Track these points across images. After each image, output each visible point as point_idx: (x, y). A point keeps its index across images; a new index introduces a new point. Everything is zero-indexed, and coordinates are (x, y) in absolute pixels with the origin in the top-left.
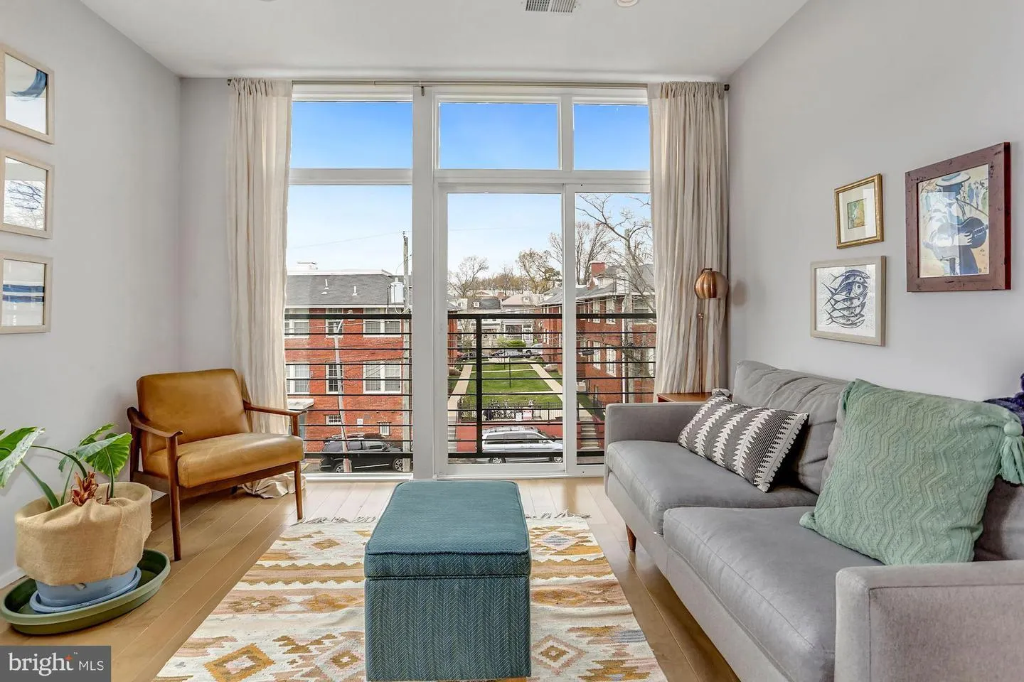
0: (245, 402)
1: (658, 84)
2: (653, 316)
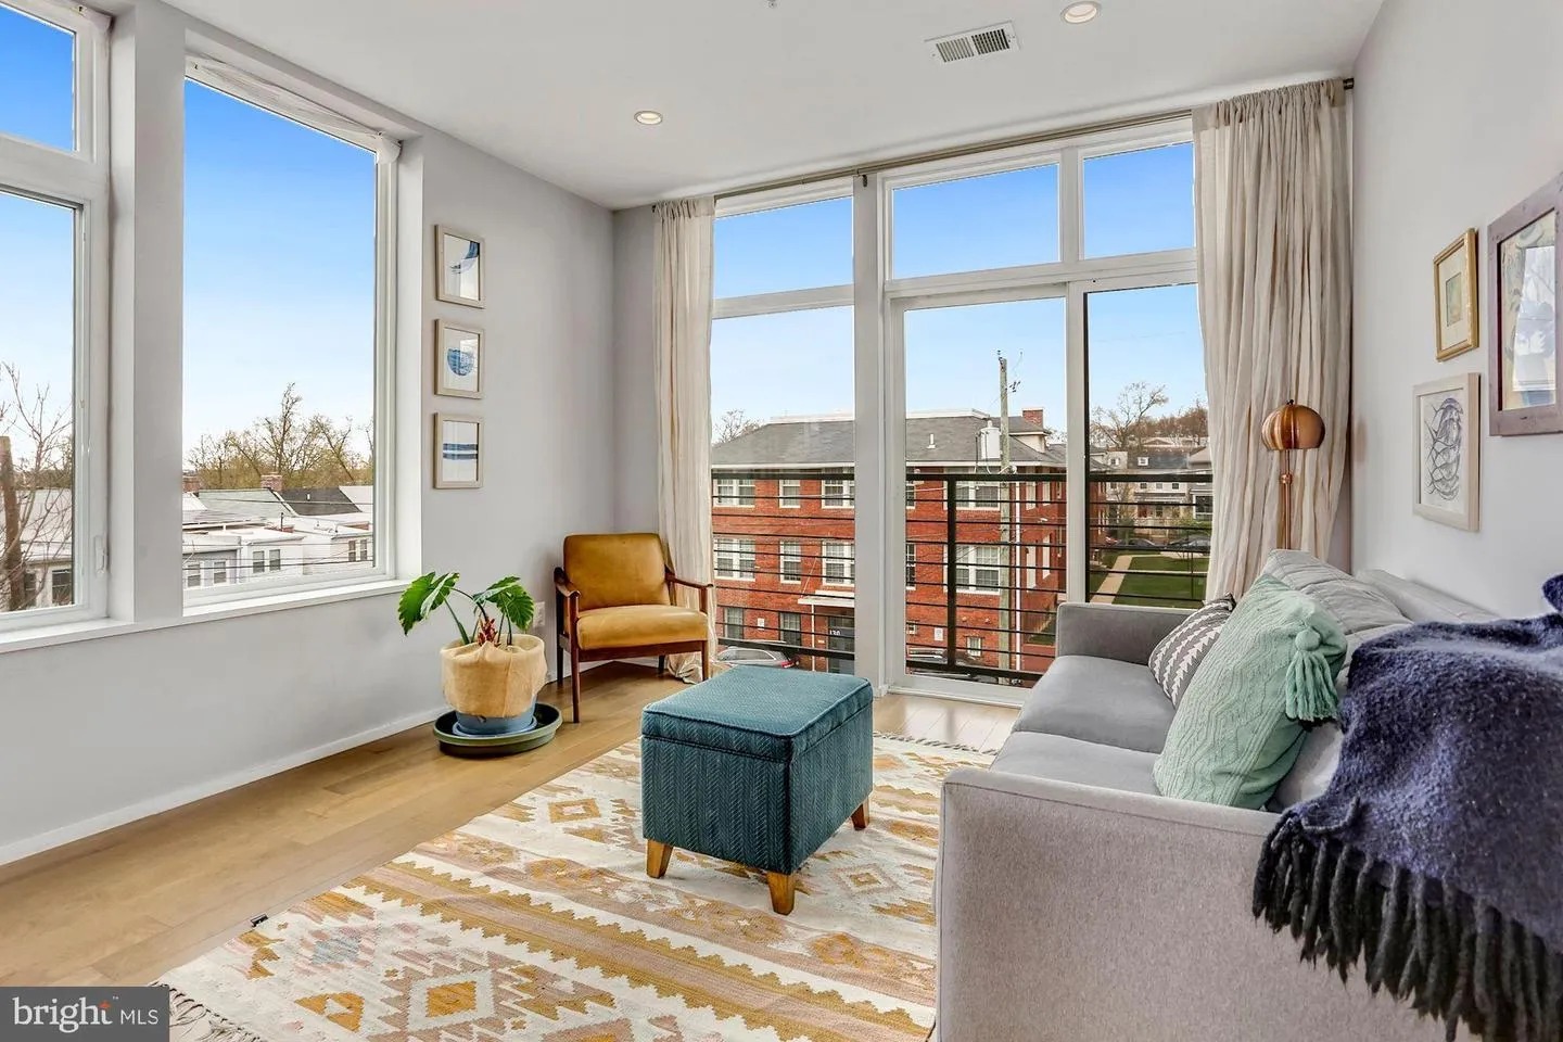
0: (667, 570)
1: (1211, 105)
2: (1208, 479)
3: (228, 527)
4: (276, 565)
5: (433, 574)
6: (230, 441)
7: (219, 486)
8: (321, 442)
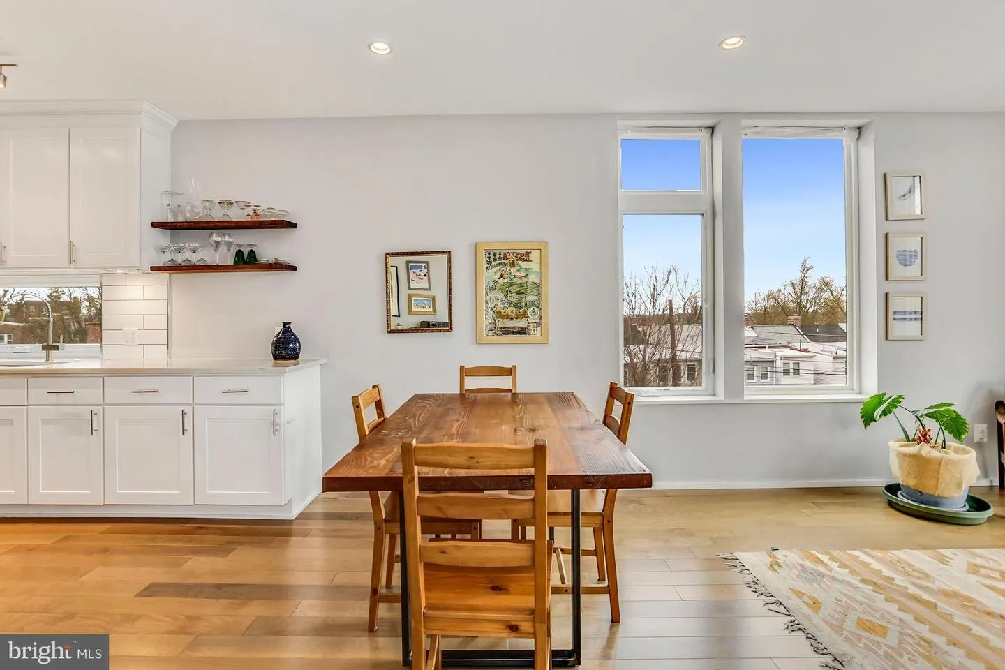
3: (769, 347)
4: (797, 372)
5: (884, 394)
6: (771, 296)
7: (765, 323)
8: (827, 295)
